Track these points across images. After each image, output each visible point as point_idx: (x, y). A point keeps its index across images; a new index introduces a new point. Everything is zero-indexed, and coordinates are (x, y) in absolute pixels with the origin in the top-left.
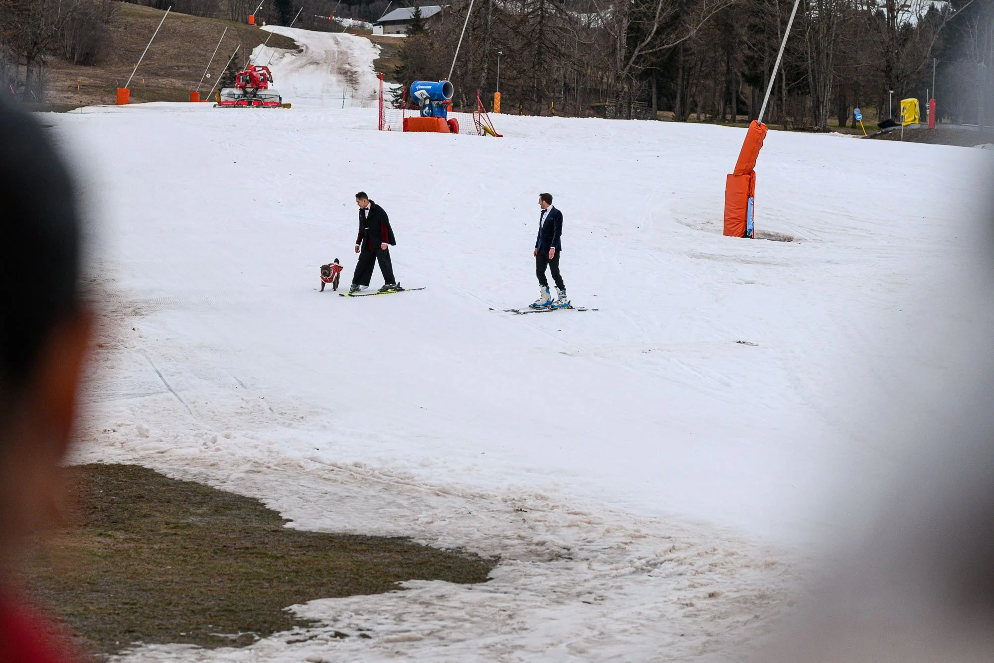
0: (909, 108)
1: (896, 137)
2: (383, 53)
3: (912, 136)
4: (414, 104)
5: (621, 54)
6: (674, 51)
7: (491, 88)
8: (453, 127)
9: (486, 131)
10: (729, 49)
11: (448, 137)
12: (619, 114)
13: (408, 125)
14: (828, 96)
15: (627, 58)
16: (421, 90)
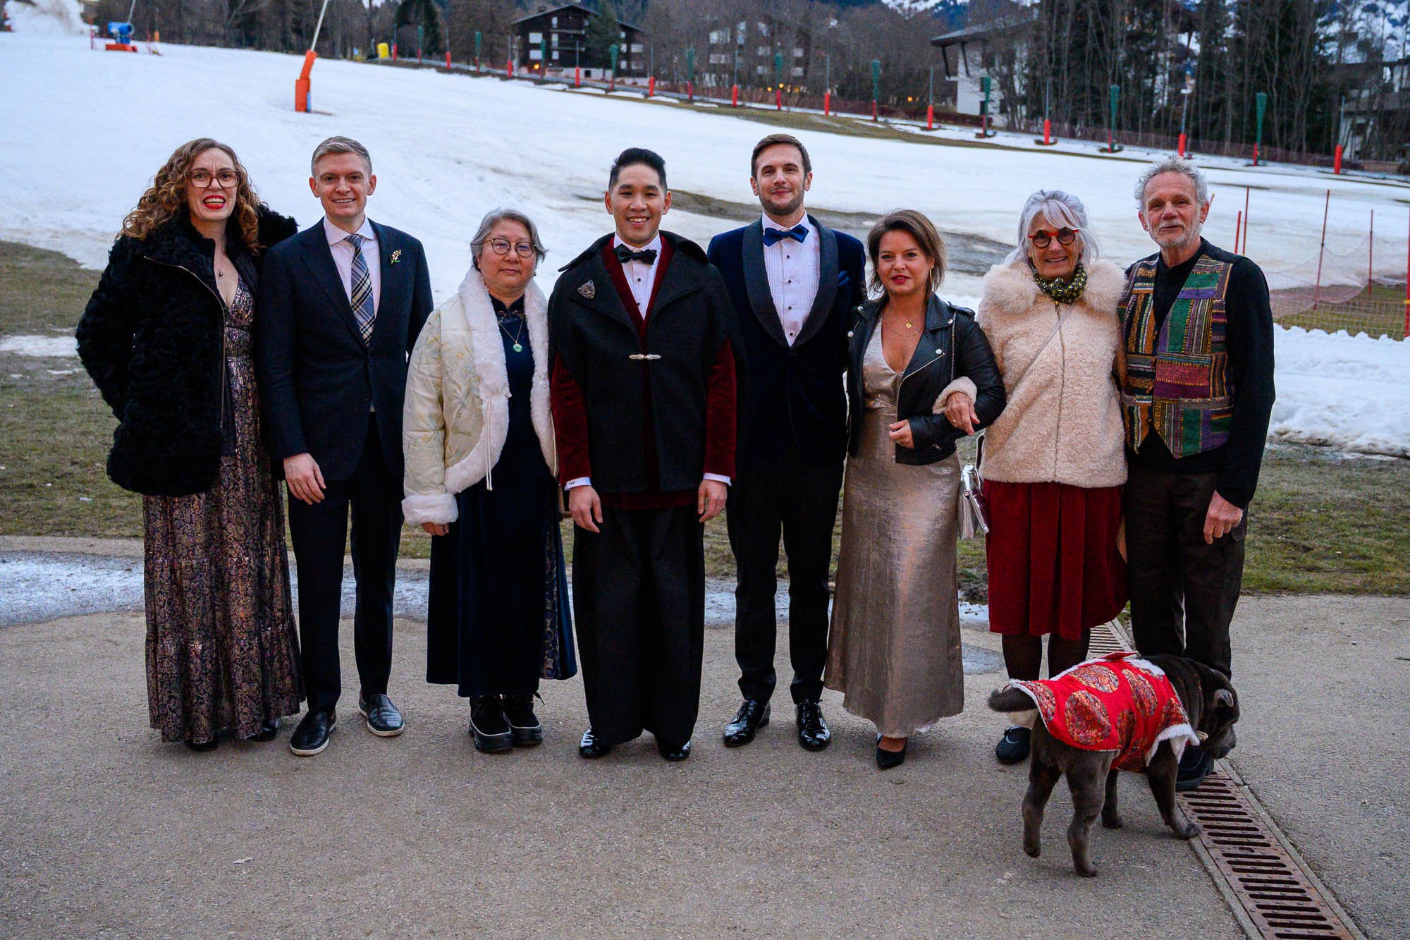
0: (383, 49)
1: (377, 63)
2: (85, 9)
3: (385, 63)
4: (110, 36)
5: (226, 14)
6: (254, 15)
7: (152, 30)
8: (134, 49)
9: (154, 53)
10: (283, 13)
11: (132, 55)
12: (227, 45)
13: (109, 48)
14: (339, 40)
15: (229, 17)
16: (115, 28)
